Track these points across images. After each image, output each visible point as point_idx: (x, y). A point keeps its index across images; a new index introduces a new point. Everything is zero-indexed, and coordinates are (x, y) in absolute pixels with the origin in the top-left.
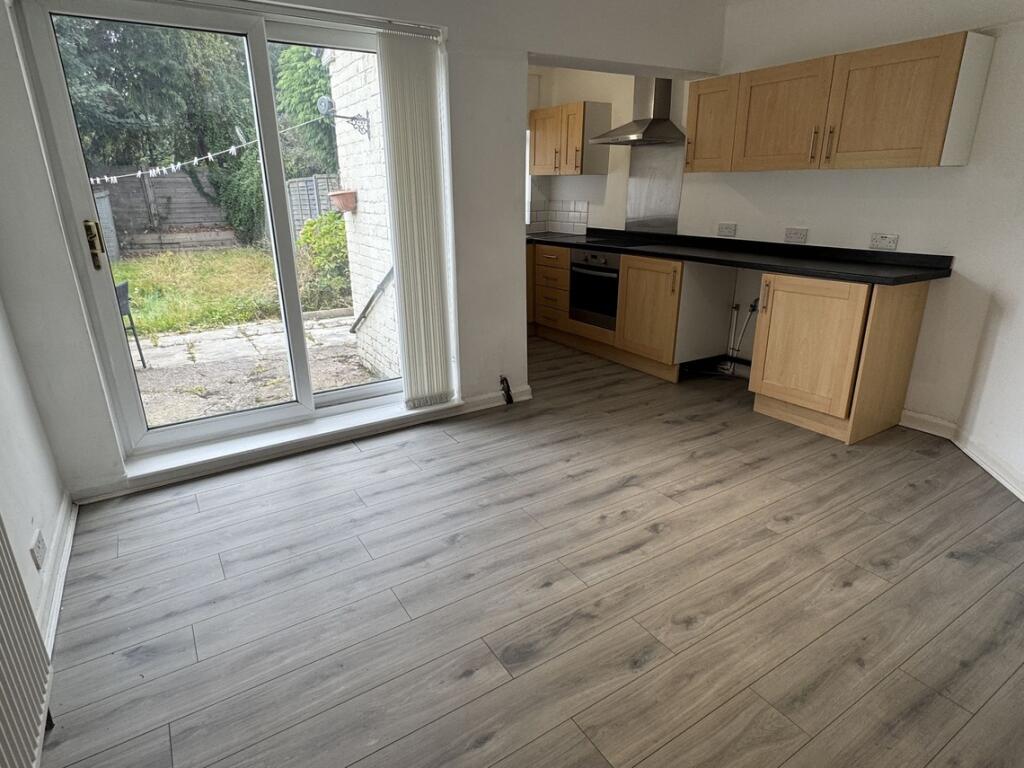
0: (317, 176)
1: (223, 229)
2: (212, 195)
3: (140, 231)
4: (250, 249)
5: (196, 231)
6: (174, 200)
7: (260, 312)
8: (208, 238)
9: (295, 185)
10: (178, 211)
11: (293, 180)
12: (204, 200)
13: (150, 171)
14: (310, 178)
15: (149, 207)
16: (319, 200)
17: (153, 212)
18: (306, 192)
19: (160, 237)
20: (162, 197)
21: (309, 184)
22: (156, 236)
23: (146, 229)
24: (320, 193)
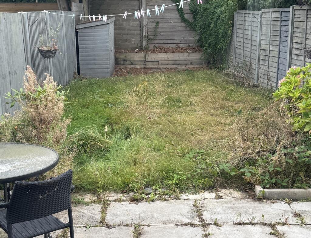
0: (296, 7)
1: (194, 50)
2: (190, 20)
3: (132, 50)
4: (214, 72)
5: (173, 52)
6: (160, 25)
7: (221, 180)
8: (182, 58)
9: (267, 15)
10: (162, 33)
11: (267, 10)
12: (183, 24)
13: (135, 13)
14: (287, 9)
15: (141, 30)
16: (293, 32)
17: (144, 34)
18: (279, 23)
19: (145, 57)
20: (153, 22)
21: (283, 14)
22: (142, 55)
23: (136, 48)
24: (296, 25)
